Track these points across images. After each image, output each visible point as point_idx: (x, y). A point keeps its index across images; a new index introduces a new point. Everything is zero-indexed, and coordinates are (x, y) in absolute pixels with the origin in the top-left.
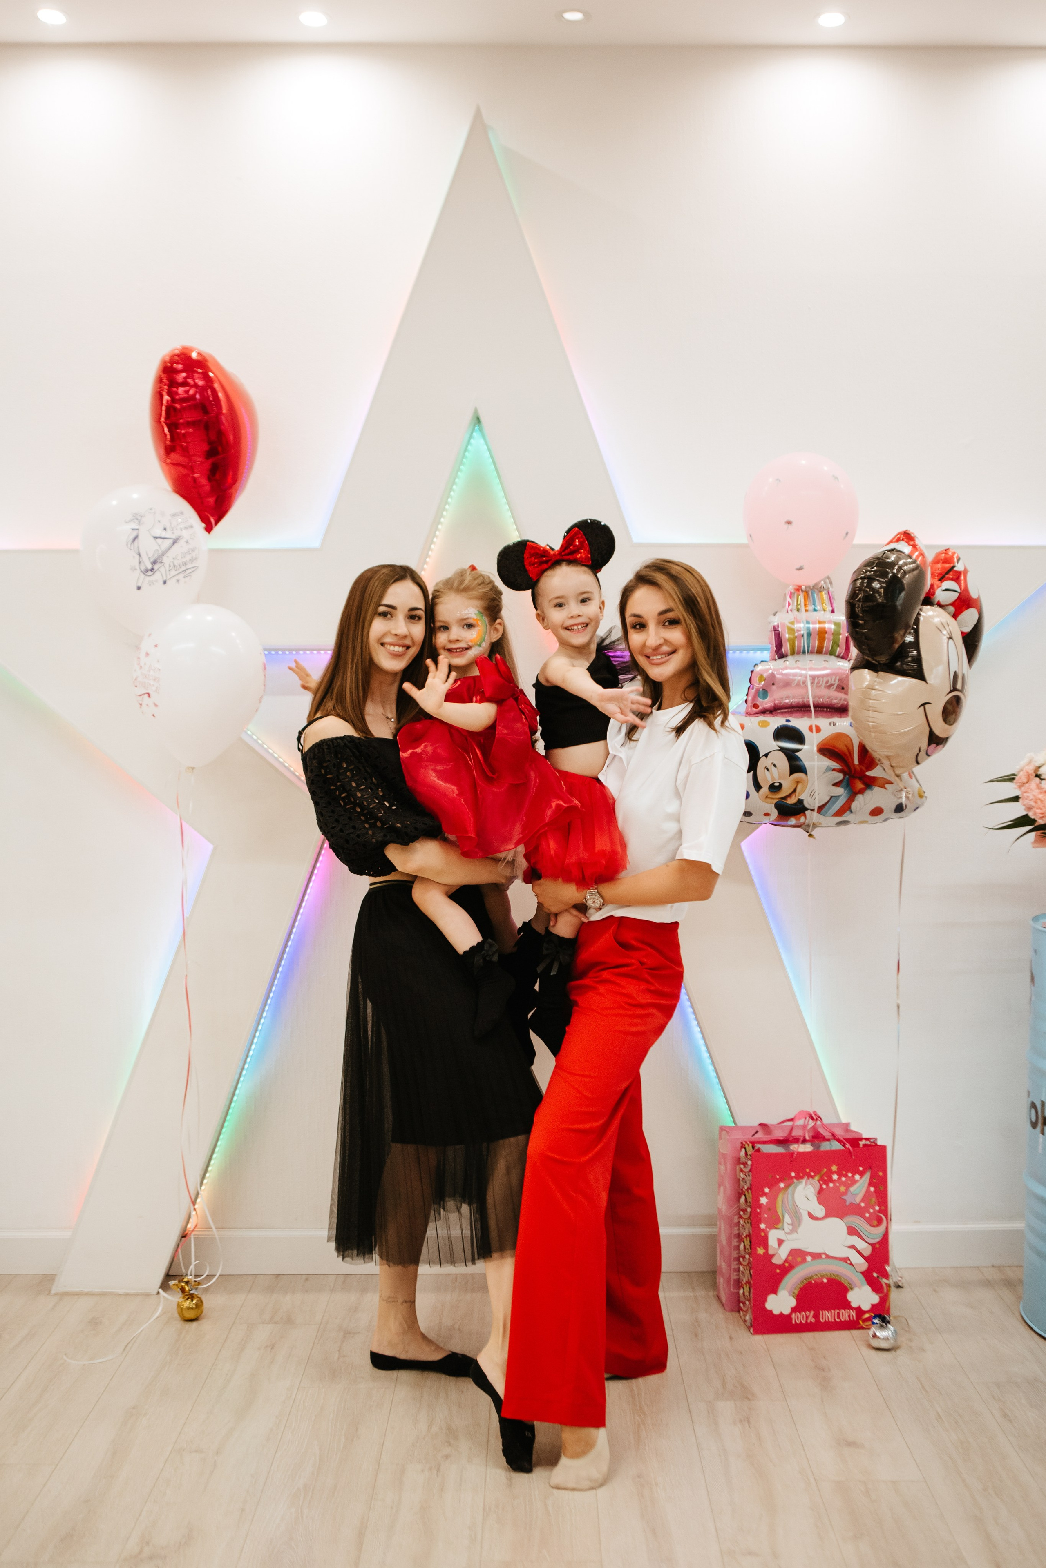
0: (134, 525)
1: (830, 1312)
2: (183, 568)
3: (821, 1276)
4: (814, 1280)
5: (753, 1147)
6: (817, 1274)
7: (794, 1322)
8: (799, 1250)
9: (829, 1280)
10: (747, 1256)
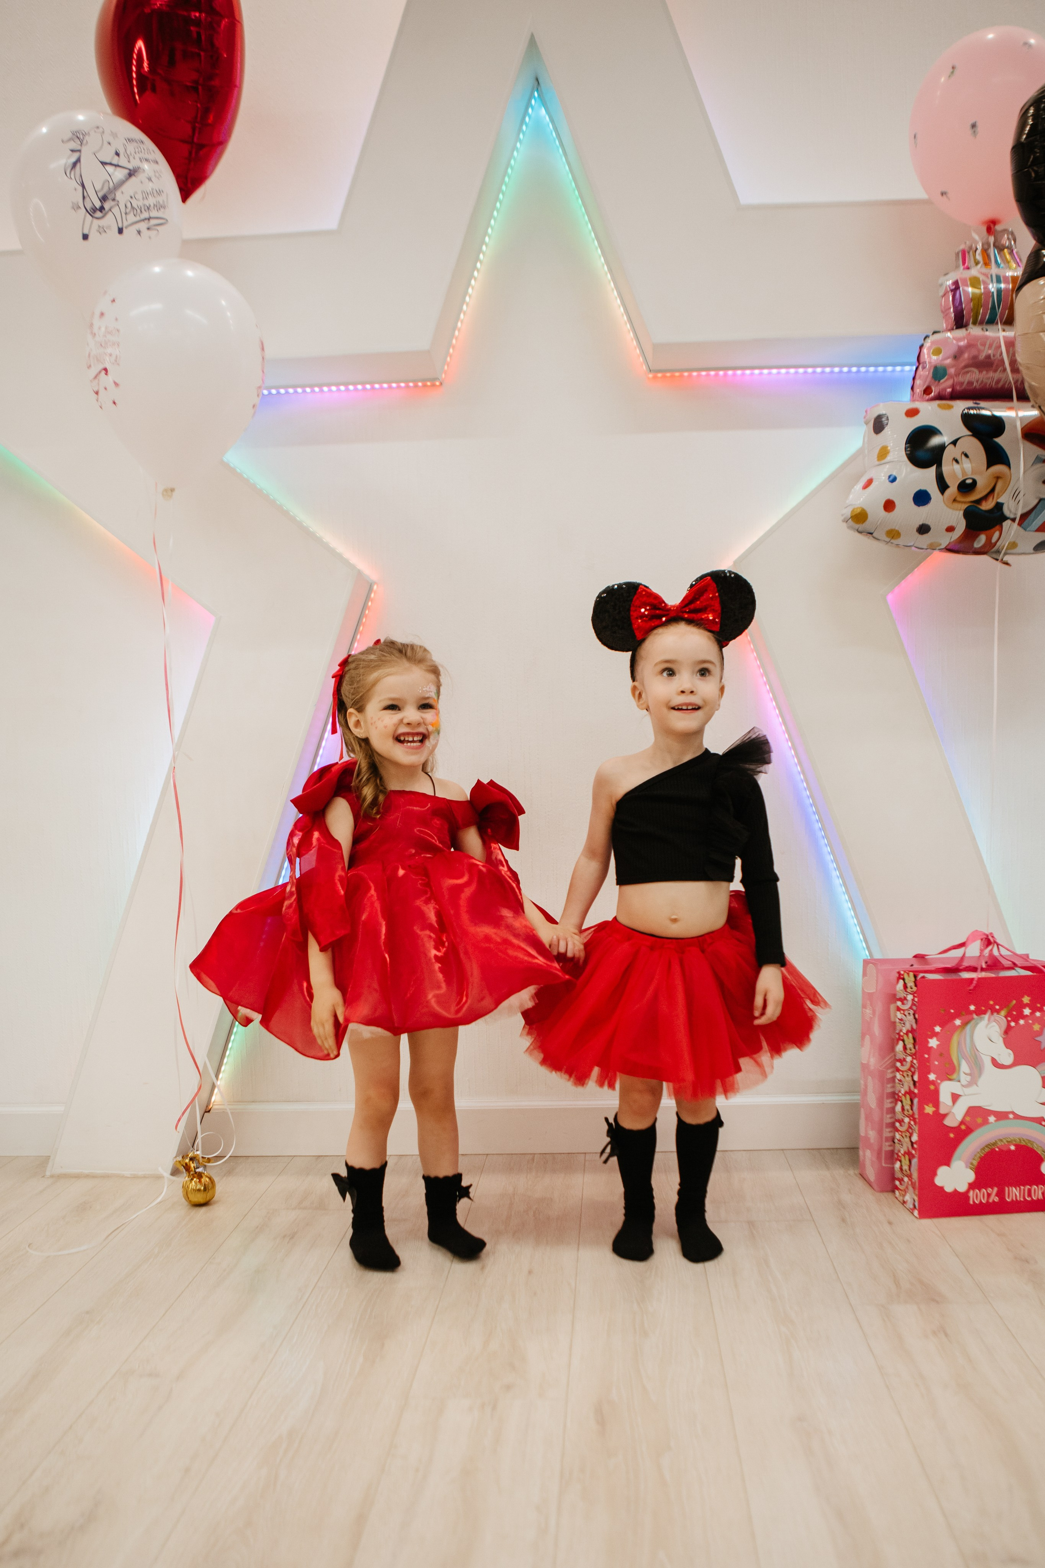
0: (74, 145)
1: (1018, 1188)
2: (145, 215)
3: (1007, 1141)
4: (998, 1148)
5: (915, 976)
6: (1001, 1138)
7: (971, 1202)
8: (980, 1108)
9: (1016, 1145)
10: (907, 1120)
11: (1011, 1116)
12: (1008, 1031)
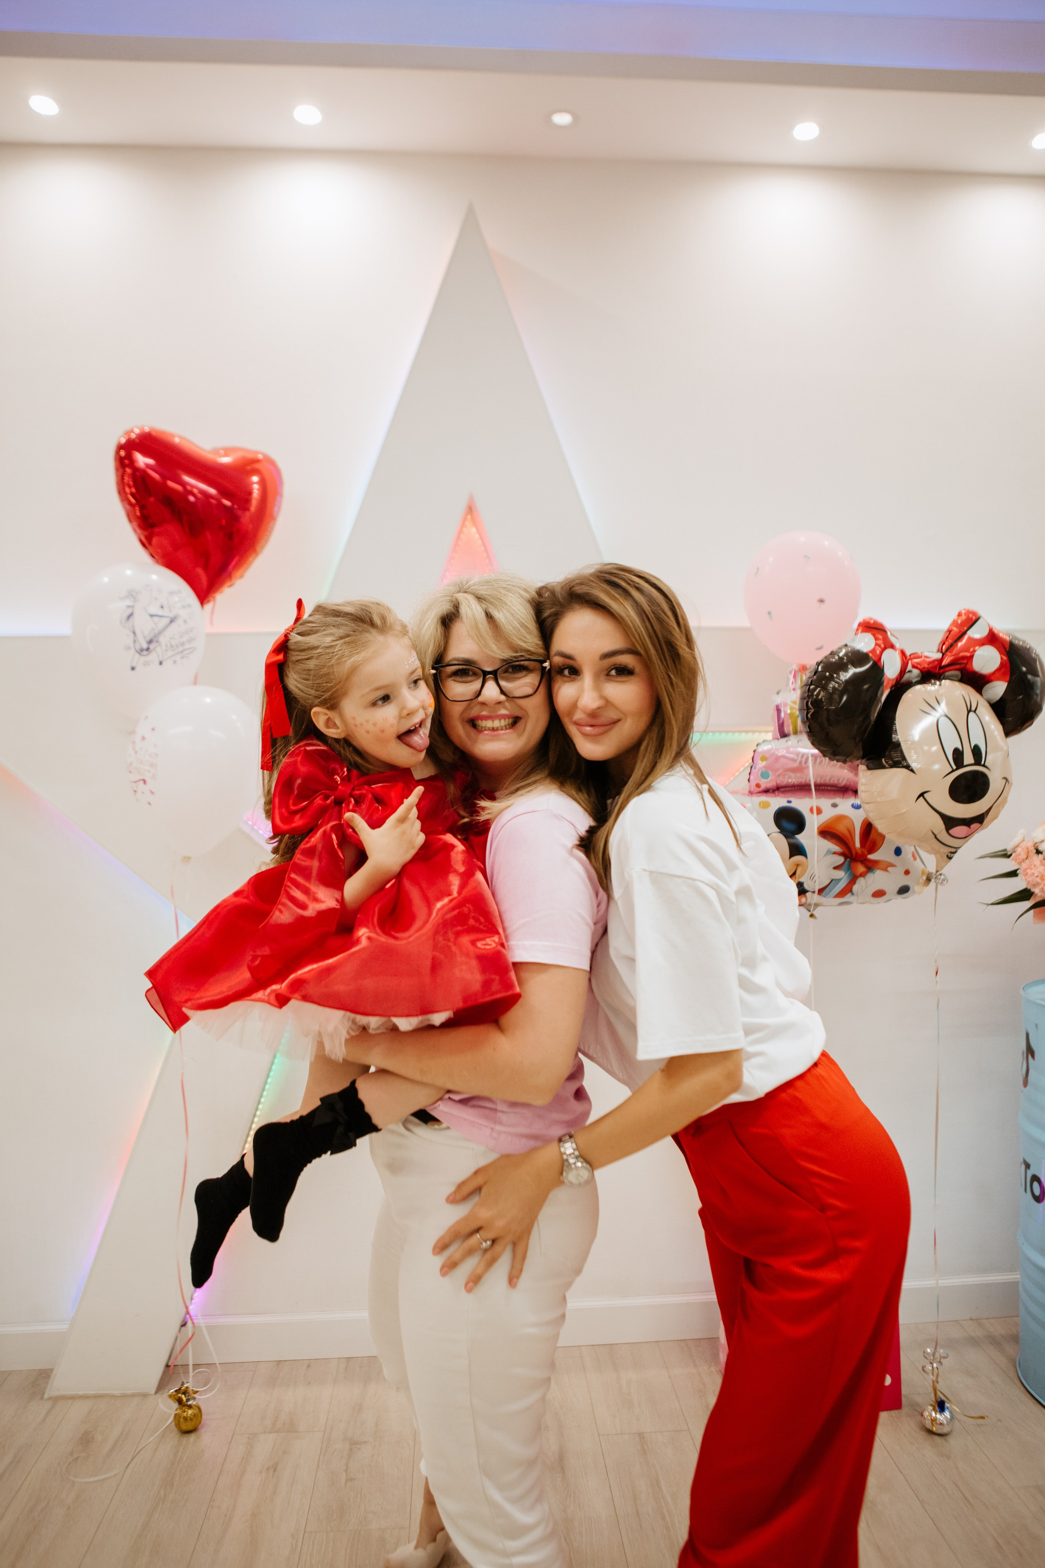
0: (129, 602)
2: (181, 649)
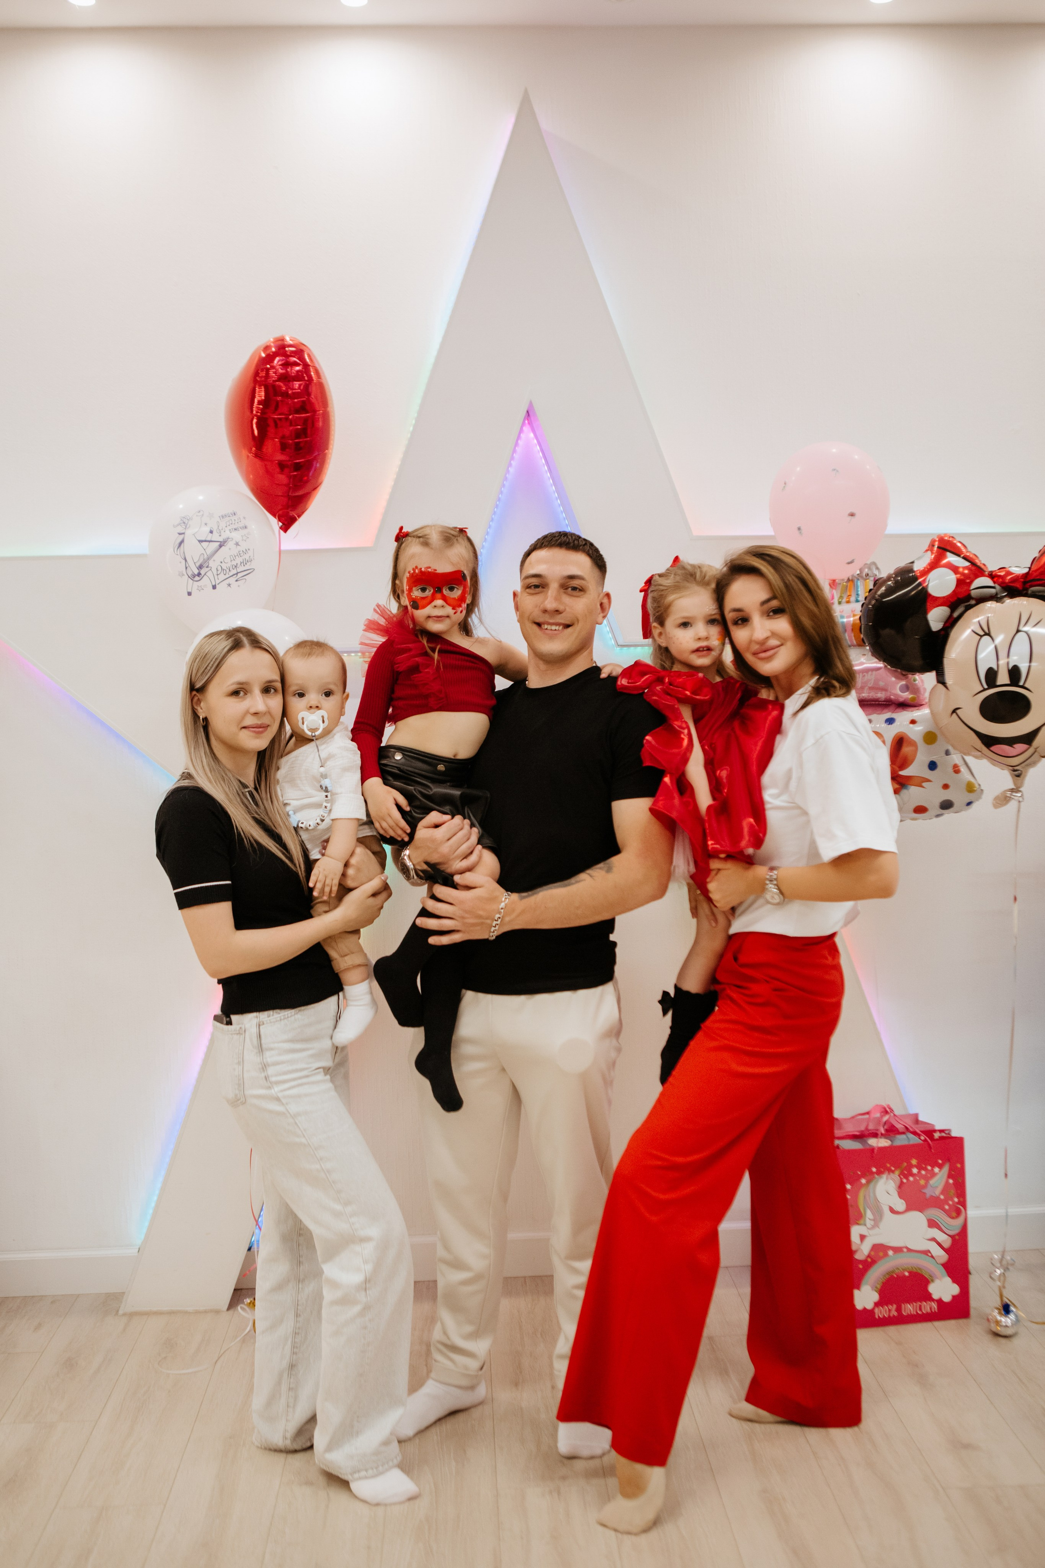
0: (180, 529)
1: (912, 1305)
2: (233, 572)
3: (903, 1269)
4: (896, 1274)
6: (899, 1267)
7: (877, 1317)
8: (881, 1245)
9: (910, 1273)
11: (905, 1250)
12: (901, 1186)
